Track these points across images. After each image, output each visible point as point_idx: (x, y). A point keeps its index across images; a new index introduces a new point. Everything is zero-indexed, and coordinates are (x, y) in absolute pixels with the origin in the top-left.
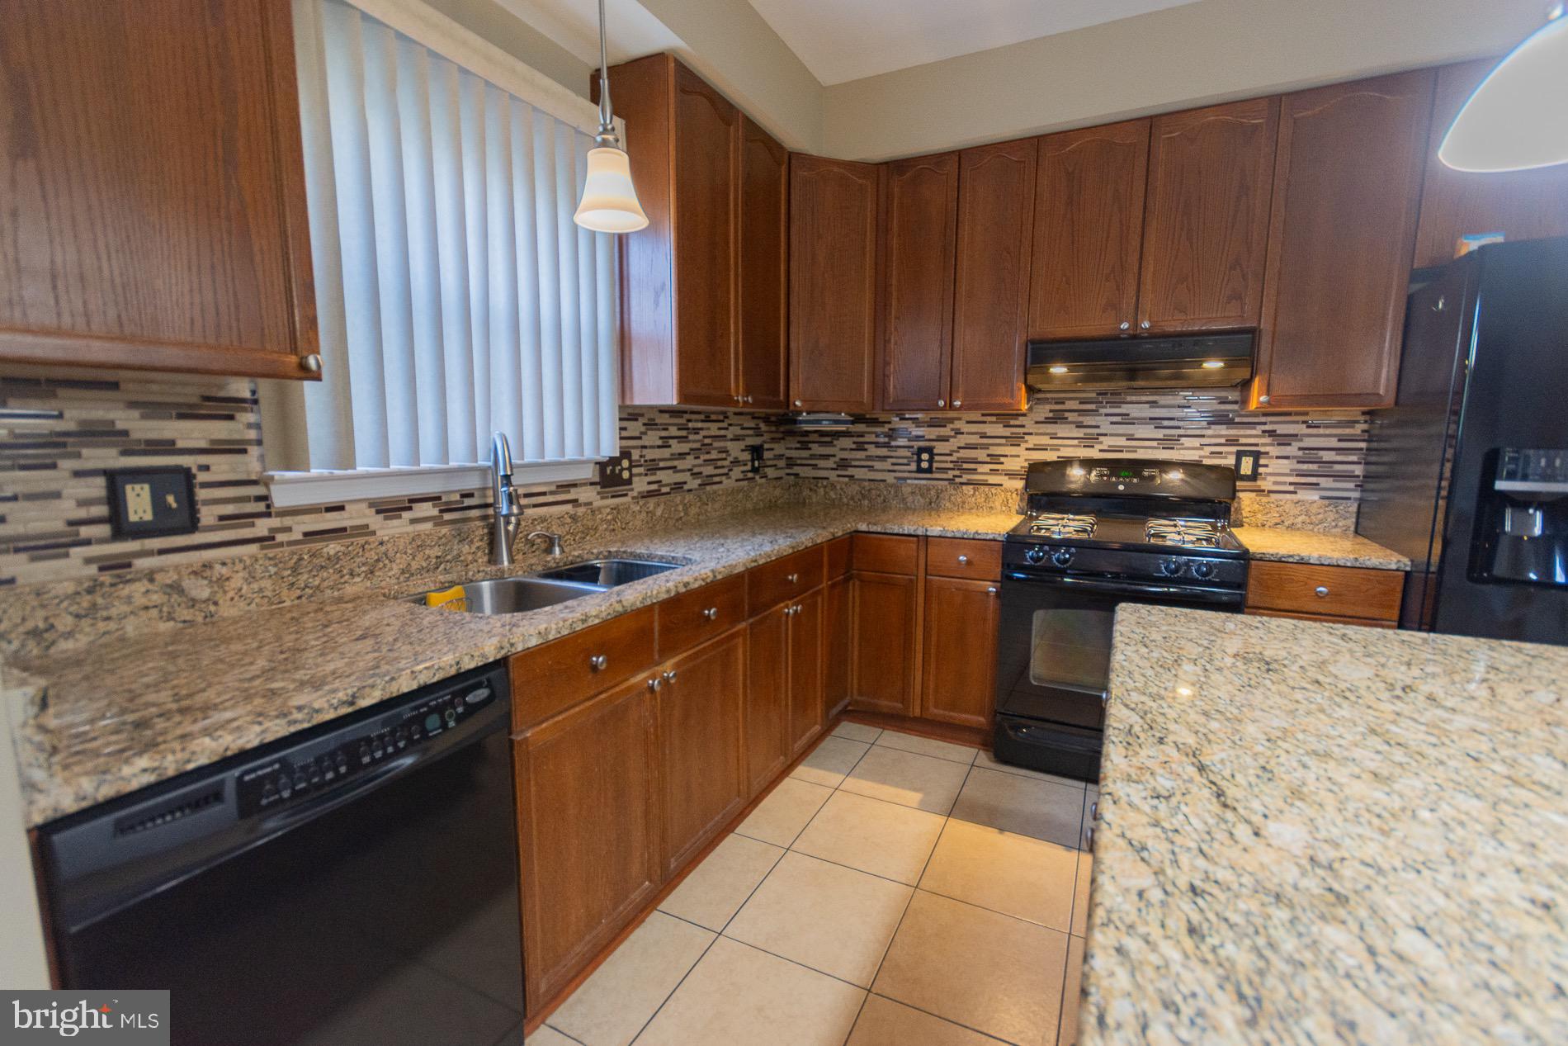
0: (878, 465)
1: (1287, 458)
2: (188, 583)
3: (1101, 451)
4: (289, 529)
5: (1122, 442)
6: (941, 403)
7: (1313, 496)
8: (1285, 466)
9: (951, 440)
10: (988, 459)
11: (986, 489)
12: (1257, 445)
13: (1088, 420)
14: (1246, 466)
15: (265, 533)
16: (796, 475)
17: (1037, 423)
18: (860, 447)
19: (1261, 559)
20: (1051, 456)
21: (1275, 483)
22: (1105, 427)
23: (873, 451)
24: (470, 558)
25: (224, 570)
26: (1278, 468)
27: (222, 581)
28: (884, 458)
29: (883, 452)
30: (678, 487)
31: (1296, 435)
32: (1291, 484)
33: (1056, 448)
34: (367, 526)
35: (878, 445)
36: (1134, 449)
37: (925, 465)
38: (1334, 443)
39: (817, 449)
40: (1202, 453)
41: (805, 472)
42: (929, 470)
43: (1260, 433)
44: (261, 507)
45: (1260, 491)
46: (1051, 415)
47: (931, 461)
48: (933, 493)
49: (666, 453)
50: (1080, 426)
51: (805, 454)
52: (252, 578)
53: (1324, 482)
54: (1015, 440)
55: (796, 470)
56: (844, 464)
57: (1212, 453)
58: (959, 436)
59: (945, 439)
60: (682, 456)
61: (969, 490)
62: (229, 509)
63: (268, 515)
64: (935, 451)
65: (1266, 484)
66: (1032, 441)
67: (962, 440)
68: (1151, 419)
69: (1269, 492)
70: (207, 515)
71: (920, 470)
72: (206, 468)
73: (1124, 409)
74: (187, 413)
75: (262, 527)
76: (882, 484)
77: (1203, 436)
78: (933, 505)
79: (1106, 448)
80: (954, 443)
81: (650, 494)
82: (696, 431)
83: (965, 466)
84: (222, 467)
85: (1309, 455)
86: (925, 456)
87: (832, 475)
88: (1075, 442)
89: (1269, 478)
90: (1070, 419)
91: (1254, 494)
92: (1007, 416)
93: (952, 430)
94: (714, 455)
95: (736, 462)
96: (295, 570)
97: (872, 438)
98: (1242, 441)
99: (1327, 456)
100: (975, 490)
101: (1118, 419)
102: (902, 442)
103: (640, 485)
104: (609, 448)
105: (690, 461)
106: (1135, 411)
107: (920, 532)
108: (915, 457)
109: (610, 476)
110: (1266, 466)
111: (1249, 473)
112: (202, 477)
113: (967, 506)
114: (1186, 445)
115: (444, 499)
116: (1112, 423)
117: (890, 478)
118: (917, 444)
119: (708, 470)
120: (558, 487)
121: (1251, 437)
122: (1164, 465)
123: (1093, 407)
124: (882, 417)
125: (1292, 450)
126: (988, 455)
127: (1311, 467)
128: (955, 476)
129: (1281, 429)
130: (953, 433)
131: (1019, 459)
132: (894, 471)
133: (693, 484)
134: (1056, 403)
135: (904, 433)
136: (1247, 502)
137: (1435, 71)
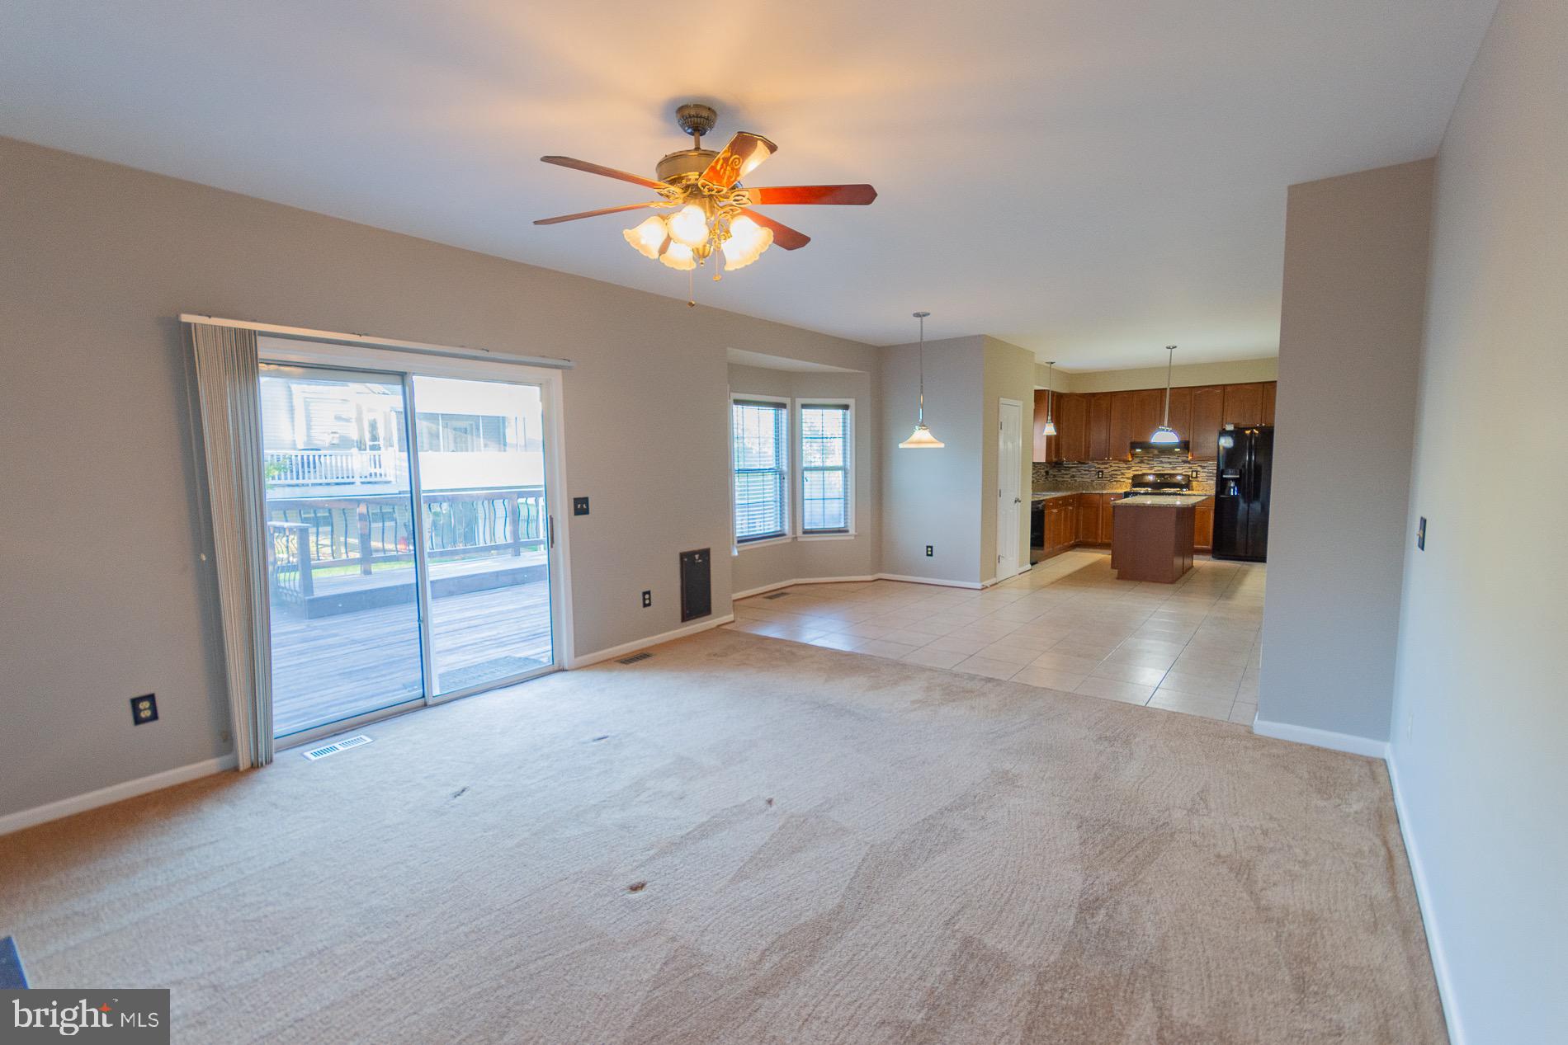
0: (1085, 476)
1: (1205, 472)
3: (1155, 471)
5: (1161, 468)
6: (1106, 459)
7: (1211, 482)
8: (1204, 474)
11: (1120, 482)
12: (1197, 469)
14: (1194, 474)
16: (1056, 480)
17: (1136, 463)
18: (1079, 471)
20: (1140, 473)
21: (1202, 479)
23: (1084, 472)
28: (1086, 474)
29: (1087, 472)
31: (1206, 466)
32: (1206, 479)
33: (1141, 470)
35: (1086, 470)
36: (1164, 470)
39: (1063, 472)
40: (1183, 471)
41: (1059, 479)
42: (1102, 477)
43: (1197, 466)
46: (1140, 461)
47: (1102, 475)
48: (1103, 482)
51: (1059, 473)
54: (1129, 468)
56: (1073, 476)
57: (1185, 471)
58: (1111, 467)
59: (1107, 468)
61: (1115, 483)
64: (1104, 471)
65: (1199, 479)
66: (1134, 468)
67: (1113, 469)
68: (1168, 462)
69: (1201, 481)
71: (1099, 477)
76: (1086, 482)
77: (1183, 467)
78: (1103, 488)
80: (1110, 469)
83: (1113, 476)
86: (1100, 474)
87: (1069, 480)
88: (1147, 469)
90: (1145, 462)
91: (1197, 482)
92: (1126, 462)
93: (1109, 466)
97: (1084, 468)
98: (1193, 468)
100: (1117, 483)
101: (1159, 462)
102: (1093, 469)
106: (1164, 460)
107: (1100, 493)
108: (1097, 474)
110: (1199, 474)
111: (1195, 476)
113: (1114, 488)
114: (1178, 469)
117: (1089, 480)
118: (1098, 470)
121: (1195, 467)
123: (1152, 459)
124: (1088, 463)
125: (1206, 470)
126: (1121, 473)
128: (1109, 478)
131: (1130, 473)
132: (1091, 477)
134: (1141, 458)
135: (1095, 467)
136: (1194, 484)
137: (1224, 386)
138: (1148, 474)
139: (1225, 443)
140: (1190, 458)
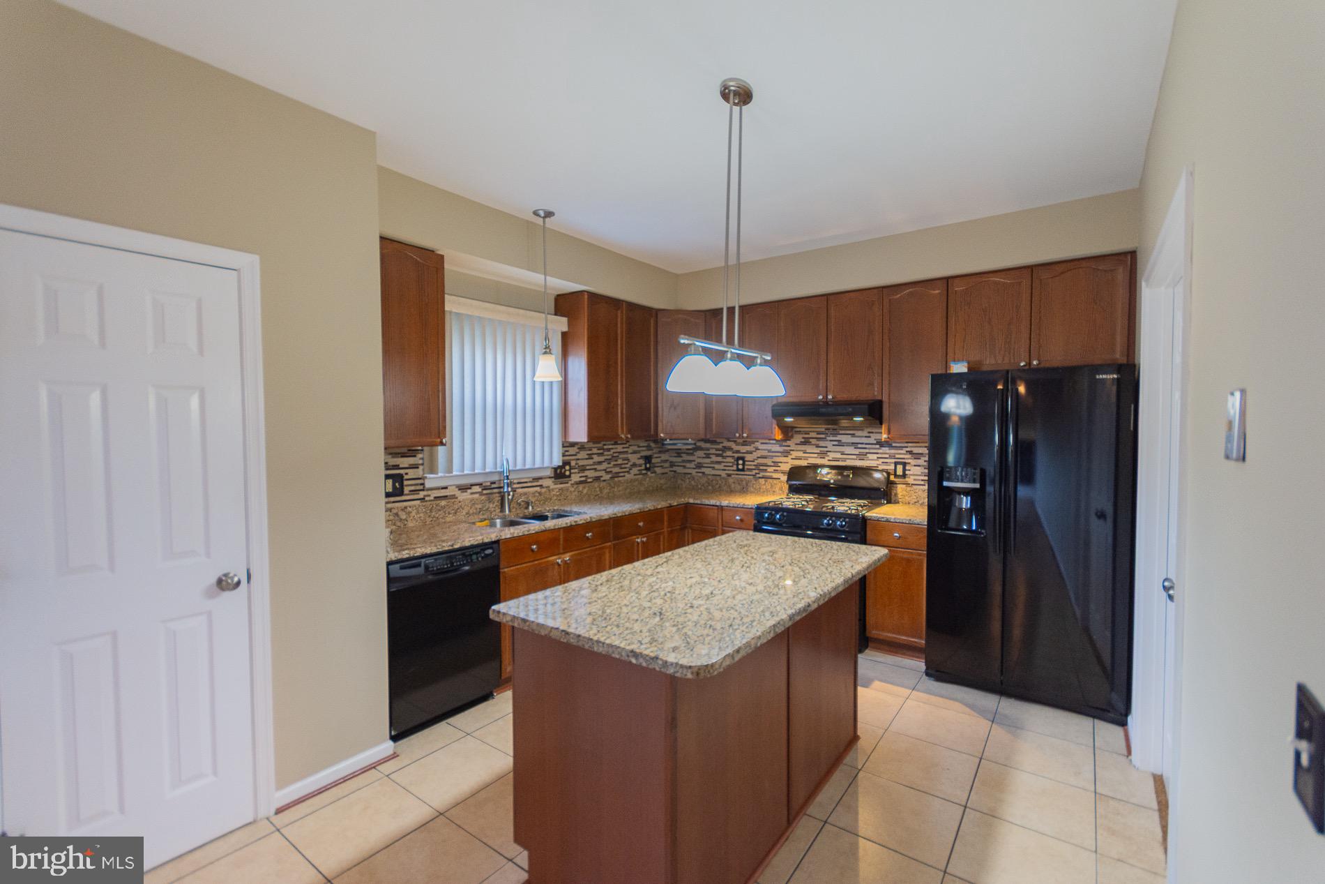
0: (717, 466)
1: (919, 466)
2: (400, 513)
3: (829, 460)
4: (429, 496)
5: (839, 456)
6: (737, 435)
8: (918, 470)
9: (754, 453)
10: (772, 464)
11: (771, 480)
12: (904, 459)
13: (822, 443)
14: (900, 471)
15: (422, 497)
16: (675, 471)
17: (796, 444)
18: (708, 456)
19: (870, 519)
20: (804, 463)
21: (915, 480)
22: (830, 447)
23: (714, 458)
24: (493, 509)
25: (411, 509)
26: (914, 472)
27: (410, 512)
28: (719, 463)
29: (720, 459)
30: (597, 479)
31: (922, 454)
32: (922, 480)
33: (806, 459)
34: (454, 495)
35: (717, 455)
36: (844, 460)
37: (740, 467)
39: (685, 457)
40: (878, 462)
41: (680, 470)
42: (743, 470)
43: (905, 452)
44: (421, 487)
45: (907, 484)
46: (803, 440)
47: (743, 464)
48: (744, 482)
49: (591, 462)
50: (818, 446)
51: (679, 459)
52: (418, 513)
54: (786, 454)
55: (674, 469)
56: (699, 466)
57: (883, 462)
58: (758, 451)
59: (751, 453)
60: (600, 463)
61: (762, 481)
62: (413, 488)
63: (423, 490)
64: (746, 459)
65: (910, 480)
66: (794, 454)
67: (759, 453)
68: (852, 443)
69: (912, 484)
70: (406, 490)
71: (738, 470)
72: (406, 474)
73: (839, 437)
74: (403, 455)
75: (422, 494)
76: (718, 478)
77: (878, 453)
78: (745, 490)
79: (831, 459)
80: (755, 455)
81: (581, 482)
82: (609, 450)
83: (761, 468)
84: (412, 473)
86: (741, 462)
87: (693, 472)
88: (816, 455)
89: (912, 477)
90: (813, 443)
91: (904, 486)
93: (754, 447)
94: (620, 462)
95: (634, 465)
96: (431, 511)
97: (714, 451)
98: (897, 456)
100: (766, 481)
101: (836, 443)
102: (729, 453)
103: (576, 478)
104: (557, 461)
105: (605, 465)
106: (844, 439)
107: (718, 504)
108: (736, 462)
109: (559, 474)
110: (909, 470)
111: (901, 474)
112: (406, 477)
113: (762, 490)
114: (870, 458)
115: (484, 485)
116: (834, 445)
117: (723, 474)
118: (736, 455)
119: (616, 470)
120: (533, 479)
121: (902, 454)
123: (823, 436)
124: (718, 440)
125: (921, 462)
126: (773, 462)
128: (756, 473)
129: (916, 450)
130: (754, 449)
131: (787, 464)
132: (725, 470)
133: (607, 477)
134: (806, 434)
135: (730, 449)
136: (900, 489)
137: (947, 280)
138: (816, 467)
139: (958, 407)
140: (884, 436)
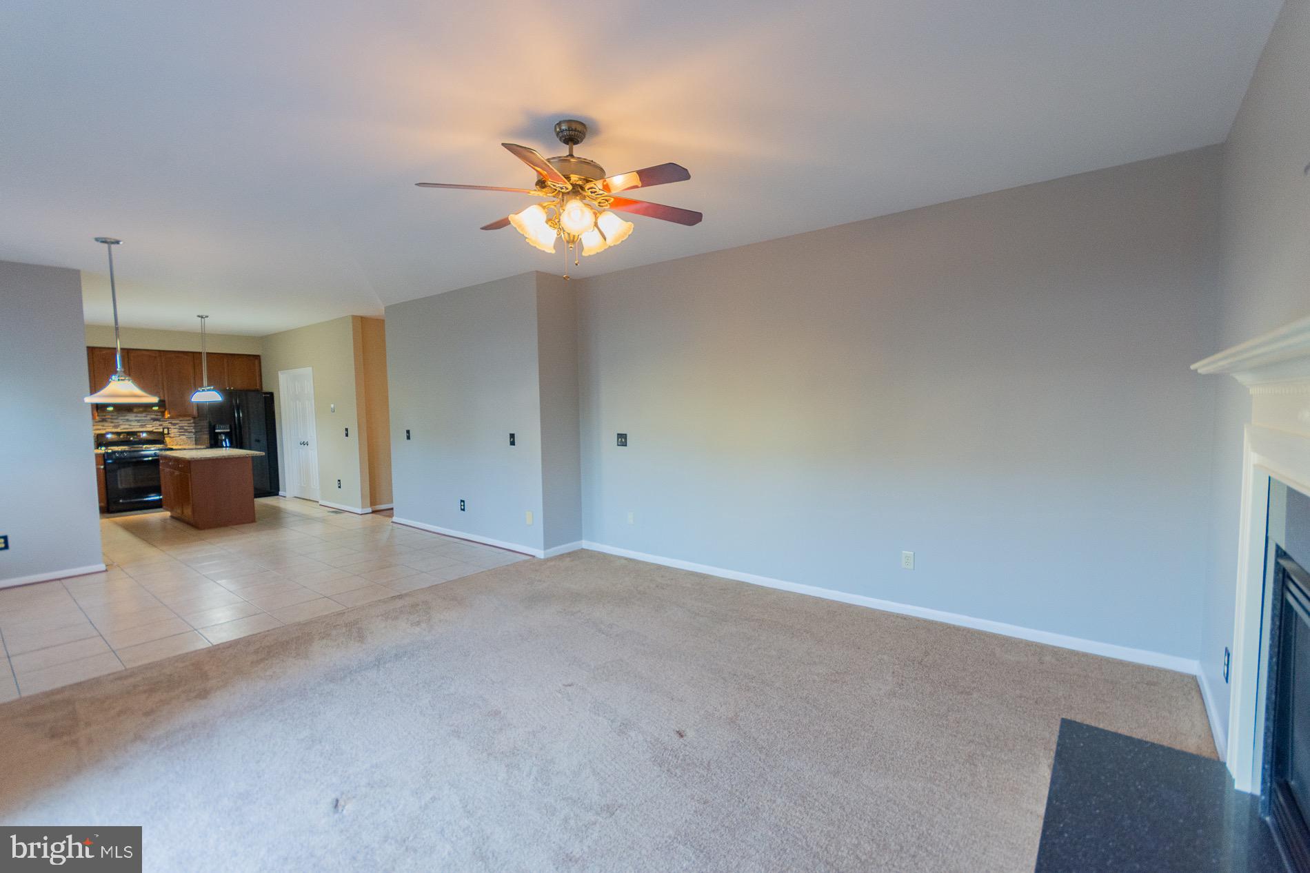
1: (176, 429)
3: (118, 430)
5: (127, 427)
7: (184, 437)
12: (167, 425)
13: (116, 421)
20: (102, 432)
21: (173, 436)
22: (121, 422)
26: (174, 431)
31: (177, 423)
33: (105, 429)
36: (132, 428)
38: (186, 425)
43: (168, 423)
45: (171, 439)
46: (101, 420)
50: (112, 422)
53: (186, 434)
69: (174, 439)
73: (126, 418)
77: (152, 425)
79: (120, 429)
85: (181, 428)
89: (172, 434)
98: (164, 426)
99: (185, 428)
114: (147, 427)
122: (142, 432)
125: (177, 426)
127: (183, 431)
129: (173, 422)
140: (167, 416)
